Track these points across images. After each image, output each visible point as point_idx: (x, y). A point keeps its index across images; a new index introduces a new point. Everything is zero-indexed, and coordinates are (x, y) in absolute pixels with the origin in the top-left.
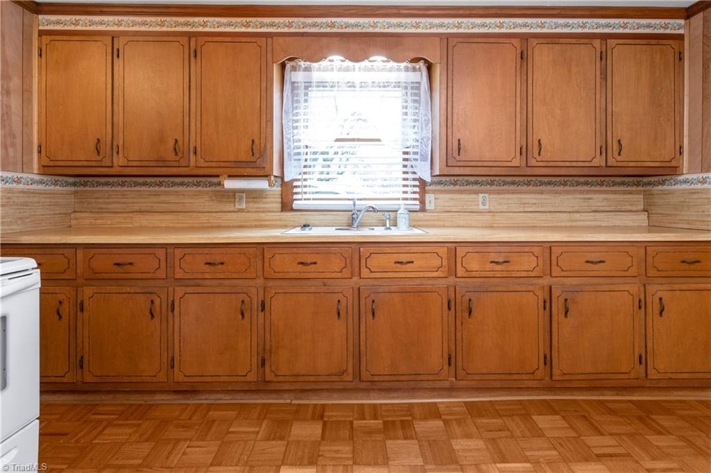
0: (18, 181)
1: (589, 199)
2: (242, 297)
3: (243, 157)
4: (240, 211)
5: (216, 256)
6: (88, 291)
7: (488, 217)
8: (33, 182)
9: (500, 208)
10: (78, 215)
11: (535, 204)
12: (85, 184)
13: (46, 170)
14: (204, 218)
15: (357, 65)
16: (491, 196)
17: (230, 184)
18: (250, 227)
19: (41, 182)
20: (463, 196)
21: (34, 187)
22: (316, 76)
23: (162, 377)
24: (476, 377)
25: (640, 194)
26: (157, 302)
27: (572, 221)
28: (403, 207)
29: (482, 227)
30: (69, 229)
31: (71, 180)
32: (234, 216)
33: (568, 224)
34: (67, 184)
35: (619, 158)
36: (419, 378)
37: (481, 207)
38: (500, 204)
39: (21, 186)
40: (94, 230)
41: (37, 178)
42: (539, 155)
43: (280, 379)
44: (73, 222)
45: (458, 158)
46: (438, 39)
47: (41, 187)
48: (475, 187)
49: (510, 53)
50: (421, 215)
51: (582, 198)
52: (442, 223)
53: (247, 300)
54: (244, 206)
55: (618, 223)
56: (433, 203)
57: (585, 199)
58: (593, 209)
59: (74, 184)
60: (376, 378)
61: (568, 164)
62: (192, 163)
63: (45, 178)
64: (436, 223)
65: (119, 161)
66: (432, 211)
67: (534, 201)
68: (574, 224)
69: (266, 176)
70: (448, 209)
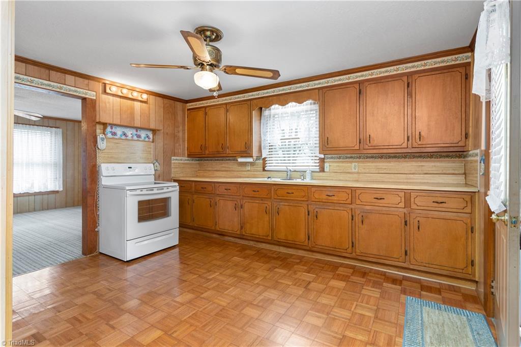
0: (181, 160)
1: (422, 166)
2: (236, 202)
3: (243, 149)
4: (248, 171)
5: (228, 187)
6: (195, 196)
7: (356, 176)
8: (186, 160)
9: (363, 171)
10: (200, 171)
11: (385, 169)
12: (201, 160)
13: (189, 156)
14: (236, 173)
15: (284, 107)
16: (360, 164)
17: (240, 160)
18: (251, 177)
19: (188, 160)
20: (344, 164)
21: (186, 162)
22: (273, 112)
23: (213, 228)
24: (320, 247)
25: (462, 163)
26: (212, 201)
27: (408, 179)
28: (308, 170)
29: (353, 181)
30: (197, 176)
31: (197, 159)
32: (245, 173)
33: (405, 181)
34: (197, 160)
35: (420, 143)
36: (296, 243)
37: (353, 170)
38: (364, 169)
39: (182, 162)
40: (204, 177)
41: (187, 158)
42: (370, 142)
43: (247, 235)
44: (198, 174)
45: (327, 146)
46: (317, 90)
47: (188, 162)
48: (351, 160)
49: (353, 92)
50: (321, 174)
51: (417, 166)
52: (331, 178)
53: (237, 204)
54: (249, 169)
55: (441, 181)
56: (328, 168)
57: (419, 166)
58: (425, 172)
59: (198, 160)
60: (279, 240)
61: (387, 147)
62: (227, 152)
63: (189, 159)
64: (328, 178)
65: (207, 152)
66: (327, 172)
67: (385, 167)
68: (409, 181)
69: (252, 156)
70: (336, 171)
